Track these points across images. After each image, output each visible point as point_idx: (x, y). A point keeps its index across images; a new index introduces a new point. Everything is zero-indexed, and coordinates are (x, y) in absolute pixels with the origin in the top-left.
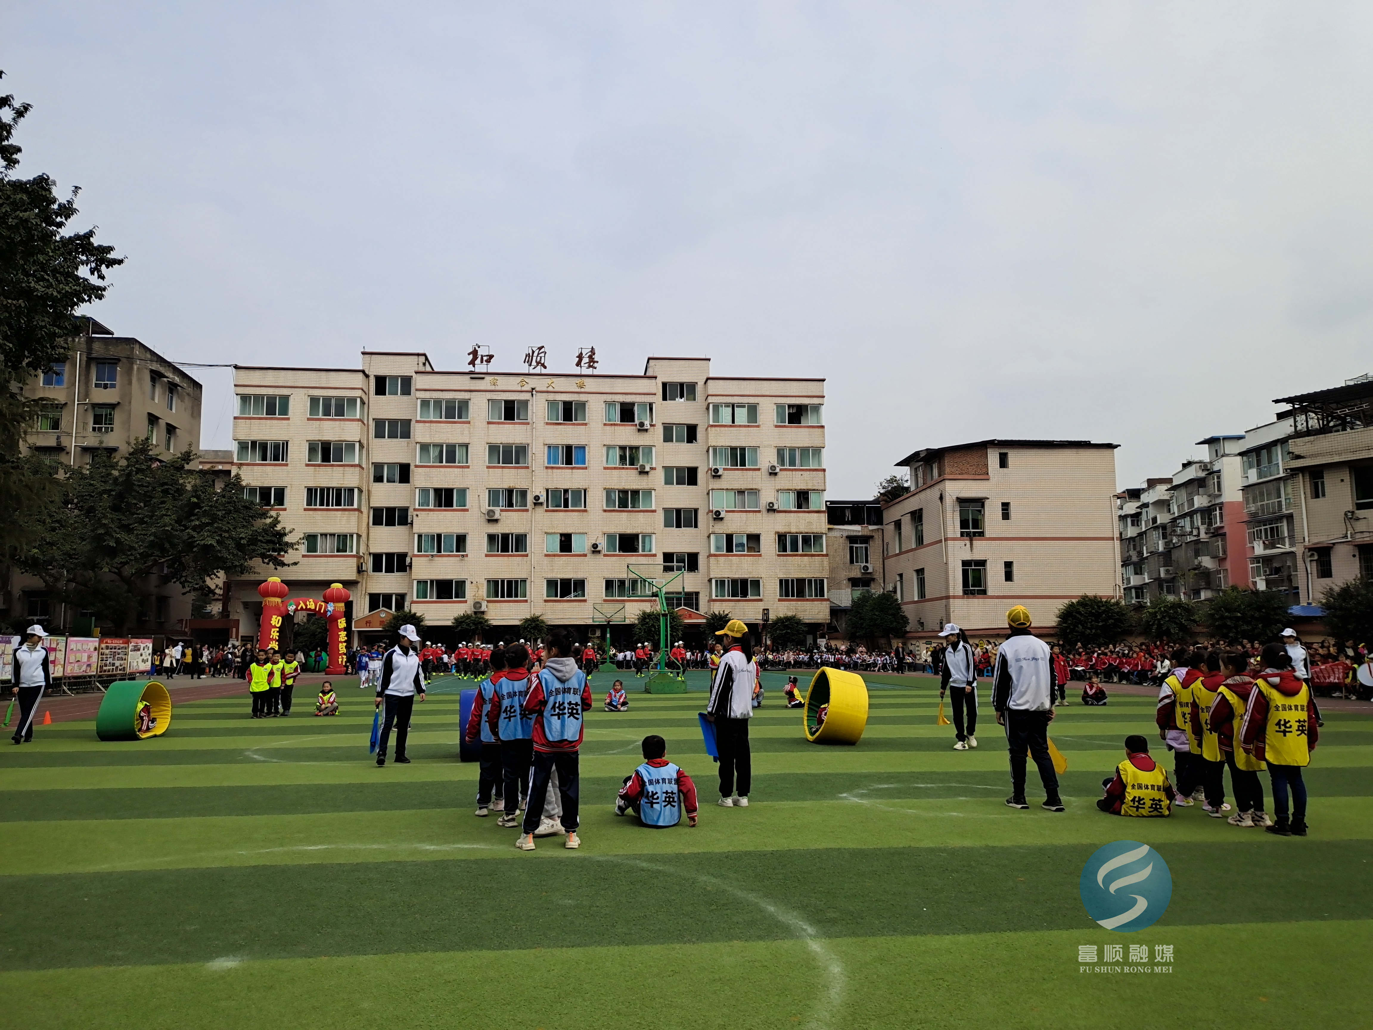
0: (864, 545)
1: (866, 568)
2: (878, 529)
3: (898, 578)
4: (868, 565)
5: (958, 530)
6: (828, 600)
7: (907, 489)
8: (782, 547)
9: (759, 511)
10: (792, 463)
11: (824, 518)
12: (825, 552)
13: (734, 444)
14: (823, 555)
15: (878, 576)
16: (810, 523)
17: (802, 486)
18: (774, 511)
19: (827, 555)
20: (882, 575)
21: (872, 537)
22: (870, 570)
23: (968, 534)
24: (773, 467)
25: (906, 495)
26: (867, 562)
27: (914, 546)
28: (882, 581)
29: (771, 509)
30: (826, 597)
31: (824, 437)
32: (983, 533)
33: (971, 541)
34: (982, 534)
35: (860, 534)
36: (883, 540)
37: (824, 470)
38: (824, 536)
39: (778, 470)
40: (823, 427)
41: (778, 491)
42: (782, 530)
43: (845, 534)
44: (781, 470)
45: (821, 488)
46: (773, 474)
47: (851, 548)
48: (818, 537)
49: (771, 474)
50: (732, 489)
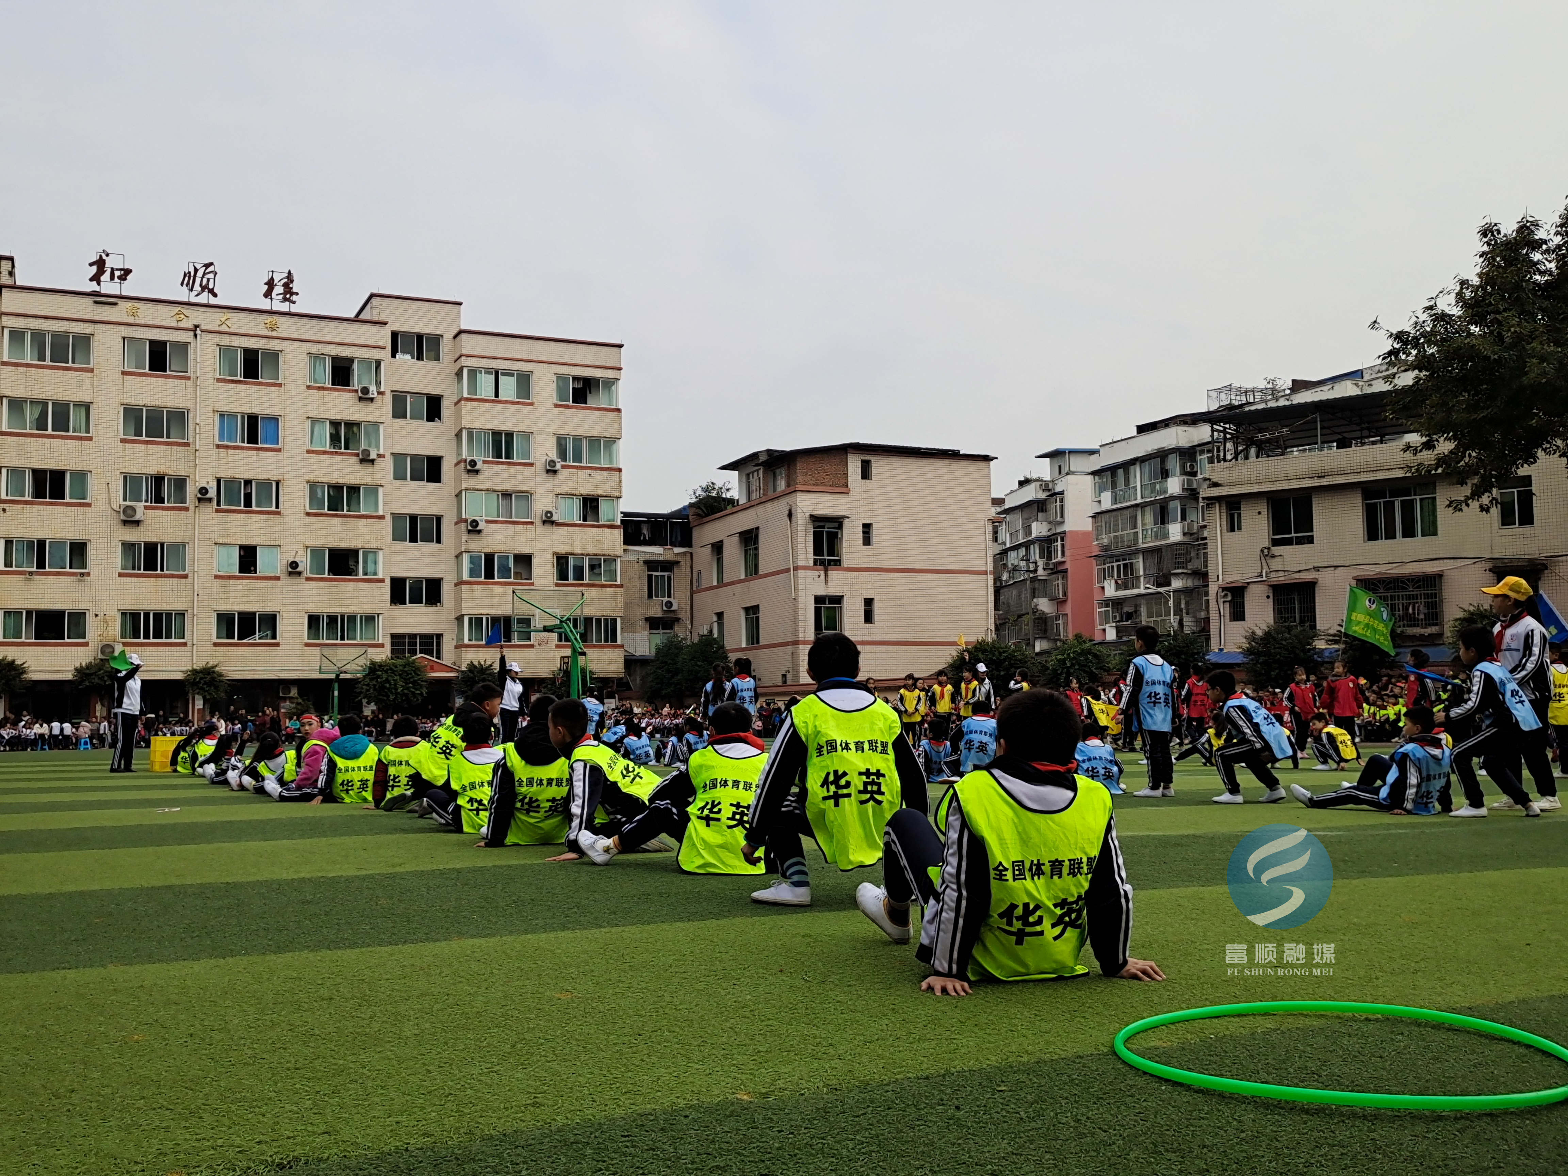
0: (666, 574)
1: (669, 604)
2: (685, 553)
3: (715, 618)
4: (672, 600)
5: (811, 557)
6: (622, 646)
7: (731, 501)
8: (562, 574)
9: (532, 523)
10: (578, 458)
11: (618, 535)
12: (618, 582)
13: (497, 427)
14: (616, 586)
15: (685, 616)
16: (600, 542)
17: (590, 491)
18: (553, 523)
19: (621, 586)
20: (689, 614)
21: (678, 563)
22: (675, 607)
23: (822, 563)
24: (552, 463)
25: (730, 509)
26: (669, 596)
27: (743, 576)
28: (688, 622)
29: (548, 521)
30: (619, 642)
31: (620, 424)
32: (839, 561)
33: (826, 571)
34: (838, 563)
35: (661, 558)
36: (691, 567)
37: (620, 470)
38: (618, 561)
39: (558, 466)
40: (619, 410)
41: (557, 495)
42: (562, 549)
43: (642, 558)
44: (563, 467)
45: (615, 495)
46: (551, 470)
47: (650, 577)
48: (610, 560)
49: (548, 471)
50: (494, 491)
